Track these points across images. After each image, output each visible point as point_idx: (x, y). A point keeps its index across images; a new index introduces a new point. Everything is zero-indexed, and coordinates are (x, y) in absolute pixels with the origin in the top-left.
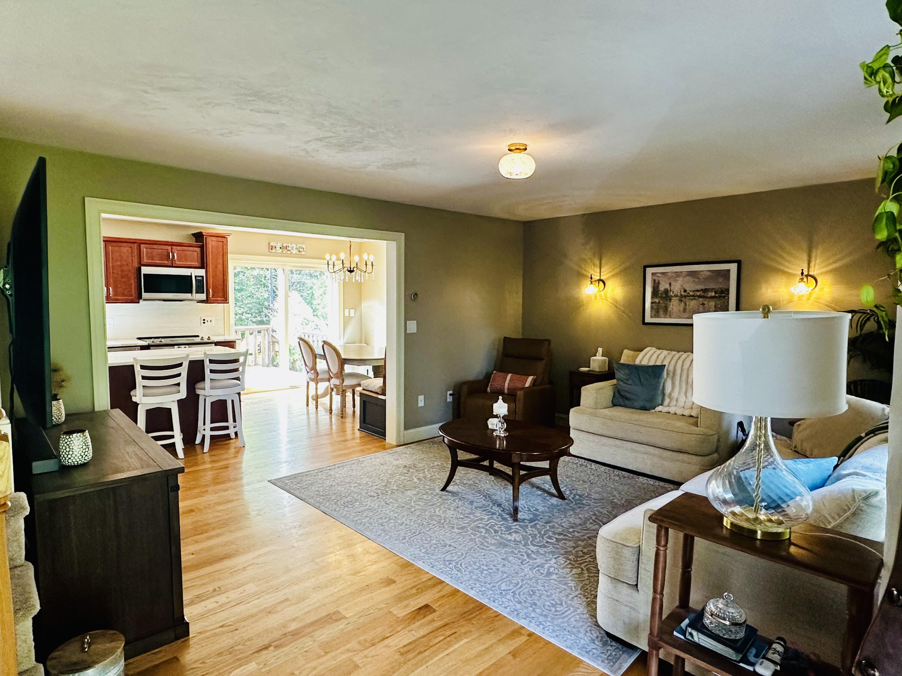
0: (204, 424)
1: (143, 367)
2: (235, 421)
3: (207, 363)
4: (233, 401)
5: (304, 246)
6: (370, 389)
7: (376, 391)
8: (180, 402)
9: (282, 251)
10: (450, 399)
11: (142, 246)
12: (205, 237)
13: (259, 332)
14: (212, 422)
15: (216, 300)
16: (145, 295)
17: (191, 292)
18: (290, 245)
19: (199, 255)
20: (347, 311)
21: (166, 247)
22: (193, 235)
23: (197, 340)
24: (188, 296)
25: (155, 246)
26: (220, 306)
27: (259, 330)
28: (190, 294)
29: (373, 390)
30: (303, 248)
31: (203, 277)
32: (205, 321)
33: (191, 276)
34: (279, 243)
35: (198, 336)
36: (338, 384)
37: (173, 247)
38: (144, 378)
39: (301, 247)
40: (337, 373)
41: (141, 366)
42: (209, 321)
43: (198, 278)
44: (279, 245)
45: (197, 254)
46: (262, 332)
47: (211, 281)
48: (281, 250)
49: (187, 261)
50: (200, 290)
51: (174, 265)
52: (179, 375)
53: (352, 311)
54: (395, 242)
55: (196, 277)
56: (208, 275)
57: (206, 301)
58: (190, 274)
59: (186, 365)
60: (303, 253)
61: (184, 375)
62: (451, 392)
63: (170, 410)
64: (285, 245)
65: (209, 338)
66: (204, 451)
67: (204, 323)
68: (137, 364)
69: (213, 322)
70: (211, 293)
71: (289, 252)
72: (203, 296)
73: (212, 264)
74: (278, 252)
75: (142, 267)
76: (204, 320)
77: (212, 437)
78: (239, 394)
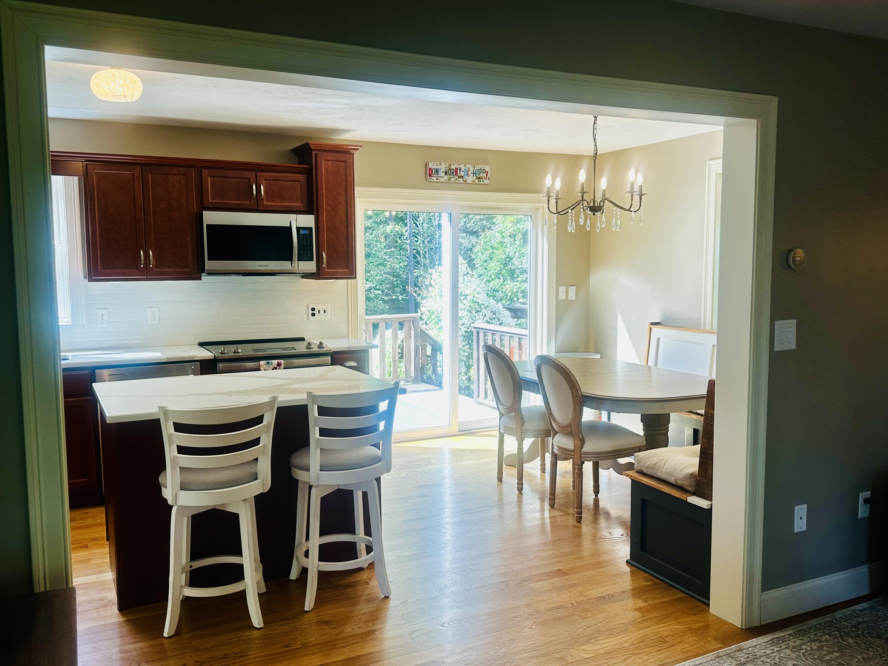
0: (307, 539)
1: (179, 427)
2: (368, 532)
3: (313, 412)
4: (365, 494)
5: (487, 168)
6: (660, 474)
7: (680, 483)
8: (260, 500)
9: (449, 179)
10: (863, 511)
11: (205, 172)
12: (314, 152)
13: (401, 325)
14: (322, 533)
15: (335, 273)
16: (209, 265)
17: (290, 258)
18: (462, 166)
19: (305, 189)
20: (562, 289)
21: (246, 174)
22: (294, 151)
23: (301, 347)
24: (285, 265)
25: (229, 173)
26: (341, 283)
27: (401, 320)
28: (290, 262)
29: (672, 480)
30: (487, 173)
31: (311, 229)
32: (316, 312)
33: (290, 228)
34: (443, 164)
35: (303, 339)
36: (571, 447)
37: (259, 174)
38: (182, 450)
39: (481, 171)
40: (570, 425)
41: (174, 423)
42: (322, 312)
43: (302, 232)
44: (443, 168)
45: (301, 185)
46: (406, 324)
47: (325, 237)
48: (446, 177)
49: (283, 200)
50: (305, 255)
51: (260, 208)
52: (256, 442)
53: (572, 291)
54: (755, 121)
55: (298, 229)
56: (320, 225)
57: (318, 275)
58: (289, 225)
59: (269, 418)
60: (486, 182)
61: (267, 441)
62: (867, 494)
63: (236, 517)
64: (453, 167)
65: (321, 345)
66: (306, 609)
67: (313, 315)
68: (166, 420)
69: (328, 312)
70: (325, 260)
71: (461, 180)
72: (310, 266)
73: (327, 205)
74: (442, 180)
75: (205, 213)
76: (313, 309)
77: (322, 575)
78: (378, 480)
